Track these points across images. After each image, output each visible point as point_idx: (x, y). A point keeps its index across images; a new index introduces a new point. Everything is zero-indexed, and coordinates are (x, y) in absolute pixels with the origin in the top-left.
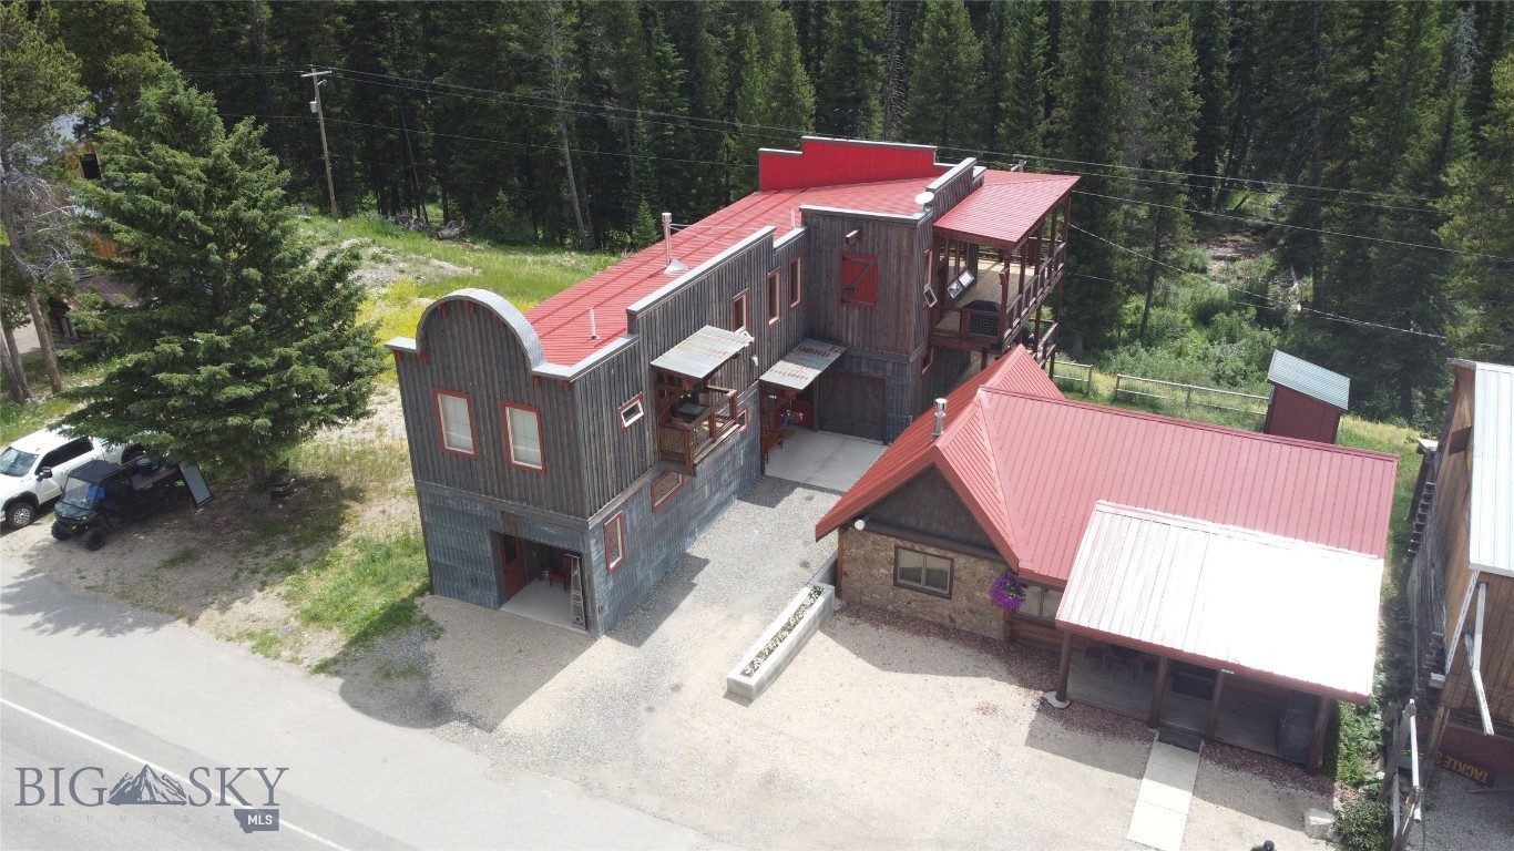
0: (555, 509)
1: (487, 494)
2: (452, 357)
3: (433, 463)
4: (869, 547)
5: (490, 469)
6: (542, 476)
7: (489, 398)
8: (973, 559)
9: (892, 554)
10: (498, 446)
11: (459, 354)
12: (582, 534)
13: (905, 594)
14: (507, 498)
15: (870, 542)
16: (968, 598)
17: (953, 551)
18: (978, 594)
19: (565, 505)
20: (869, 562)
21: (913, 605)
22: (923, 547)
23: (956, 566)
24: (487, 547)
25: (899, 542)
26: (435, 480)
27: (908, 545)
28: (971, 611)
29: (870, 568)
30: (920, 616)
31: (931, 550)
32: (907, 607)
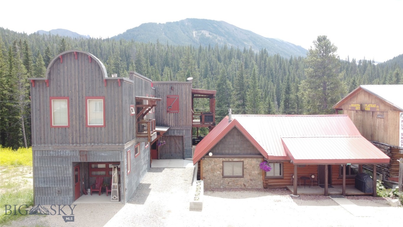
0: (108, 143)
1: (73, 144)
2: (62, 81)
3: (44, 135)
4: (213, 163)
5: (76, 131)
6: (103, 129)
7: (79, 97)
8: (250, 159)
9: (221, 165)
10: (81, 119)
11: (66, 79)
12: (121, 152)
13: (227, 180)
14: (84, 143)
15: (213, 162)
16: (250, 175)
17: (243, 158)
18: (253, 172)
19: (114, 139)
20: (213, 170)
21: (230, 184)
22: (232, 159)
23: (245, 163)
24: (70, 172)
25: (224, 160)
26: (45, 143)
27: (227, 159)
28: (251, 180)
29: (213, 173)
30: (233, 187)
31: (236, 160)
32: (228, 185)
